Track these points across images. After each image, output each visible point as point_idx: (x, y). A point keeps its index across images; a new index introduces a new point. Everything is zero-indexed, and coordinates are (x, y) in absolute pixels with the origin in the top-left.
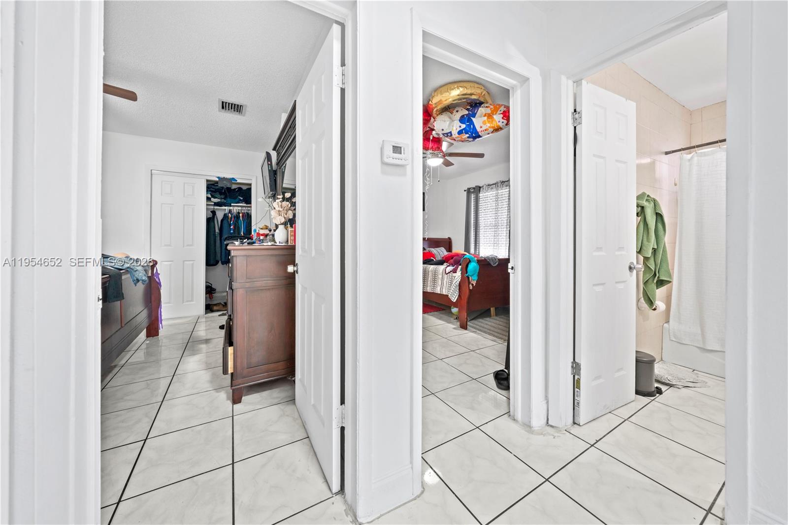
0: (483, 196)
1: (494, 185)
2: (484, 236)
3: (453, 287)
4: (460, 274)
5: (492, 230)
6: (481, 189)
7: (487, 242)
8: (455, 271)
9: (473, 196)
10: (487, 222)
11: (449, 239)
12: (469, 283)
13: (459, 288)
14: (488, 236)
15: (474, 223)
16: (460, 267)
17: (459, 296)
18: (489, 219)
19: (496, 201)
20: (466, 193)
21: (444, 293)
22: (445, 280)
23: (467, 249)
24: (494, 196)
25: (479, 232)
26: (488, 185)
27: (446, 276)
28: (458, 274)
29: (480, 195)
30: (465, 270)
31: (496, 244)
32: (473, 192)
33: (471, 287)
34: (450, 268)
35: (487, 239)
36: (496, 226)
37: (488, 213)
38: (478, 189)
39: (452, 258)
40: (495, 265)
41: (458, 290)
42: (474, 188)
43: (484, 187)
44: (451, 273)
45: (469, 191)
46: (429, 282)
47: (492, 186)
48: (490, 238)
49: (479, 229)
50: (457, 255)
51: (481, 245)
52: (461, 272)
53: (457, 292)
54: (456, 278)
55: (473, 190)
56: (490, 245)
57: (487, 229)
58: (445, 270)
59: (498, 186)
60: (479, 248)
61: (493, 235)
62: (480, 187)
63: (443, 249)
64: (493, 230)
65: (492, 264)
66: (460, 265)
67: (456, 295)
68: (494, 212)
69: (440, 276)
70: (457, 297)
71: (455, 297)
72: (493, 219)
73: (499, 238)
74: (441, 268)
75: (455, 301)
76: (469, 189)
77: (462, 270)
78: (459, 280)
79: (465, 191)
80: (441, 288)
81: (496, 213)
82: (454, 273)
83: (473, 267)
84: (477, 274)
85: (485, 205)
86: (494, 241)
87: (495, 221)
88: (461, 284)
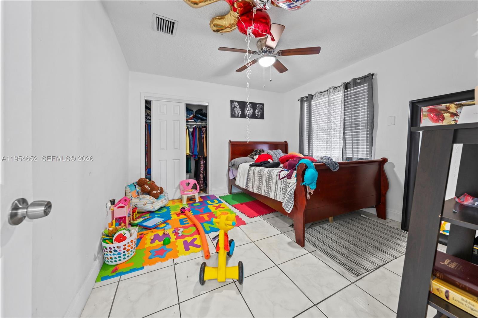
0: (315, 103)
1: (326, 92)
2: (317, 139)
3: (287, 196)
4: (295, 181)
5: (324, 133)
6: (314, 97)
7: (320, 145)
8: (289, 177)
9: (306, 105)
10: (320, 126)
11: (286, 142)
12: (306, 192)
13: (294, 197)
14: (320, 139)
15: (307, 128)
16: (295, 172)
17: (295, 206)
18: (321, 124)
19: (329, 106)
20: (299, 102)
21: (278, 200)
22: (279, 185)
23: (301, 151)
24: (327, 102)
25: (312, 135)
26: (320, 93)
27: (279, 181)
28: (293, 181)
29: (313, 103)
30: (301, 176)
31: (329, 146)
32: (306, 101)
33: (308, 196)
34: (285, 173)
35: (319, 141)
36: (329, 129)
37: (320, 118)
38: (311, 97)
39: (287, 161)
40: (336, 170)
41: (293, 200)
42: (307, 97)
43: (316, 95)
44: (285, 178)
45: (302, 100)
46: (263, 186)
47: (324, 93)
48: (322, 141)
49: (312, 133)
50: (293, 157)
51: (314, 147)
52: (296, 178)
53: (292, 202)
54: (290, 185)
55: (306, 99)
56: (323, 147)
57: (319, 133)
58: (279, 175)
59: (330, 92)
60: (312, 150)
61: (326, 138)
62: (312, 96)
63: (279, 151)
64: (326, 133)
65: (332, 169)
66: (295, 170)
67: (291, 205)
68: (326, 117)
69: (274, 181)
70: (292, 207)
71: (289, 207)
72: (326, 123)
73: (332, 141)
74: (276, 171)
75: (289, 212)
76: (302, 98)
77: (297, 176)
78: (295, 188)
79: (299, 100)
80: (275, 194)
81: (328, 118)
82: (288, 179)
83: (311, 174)
84: (315, 182)
85: (318, 111)
86: (327, 143)
87: (328, 125)
88: (297, 193)
